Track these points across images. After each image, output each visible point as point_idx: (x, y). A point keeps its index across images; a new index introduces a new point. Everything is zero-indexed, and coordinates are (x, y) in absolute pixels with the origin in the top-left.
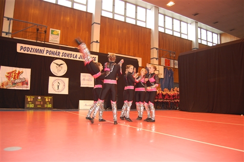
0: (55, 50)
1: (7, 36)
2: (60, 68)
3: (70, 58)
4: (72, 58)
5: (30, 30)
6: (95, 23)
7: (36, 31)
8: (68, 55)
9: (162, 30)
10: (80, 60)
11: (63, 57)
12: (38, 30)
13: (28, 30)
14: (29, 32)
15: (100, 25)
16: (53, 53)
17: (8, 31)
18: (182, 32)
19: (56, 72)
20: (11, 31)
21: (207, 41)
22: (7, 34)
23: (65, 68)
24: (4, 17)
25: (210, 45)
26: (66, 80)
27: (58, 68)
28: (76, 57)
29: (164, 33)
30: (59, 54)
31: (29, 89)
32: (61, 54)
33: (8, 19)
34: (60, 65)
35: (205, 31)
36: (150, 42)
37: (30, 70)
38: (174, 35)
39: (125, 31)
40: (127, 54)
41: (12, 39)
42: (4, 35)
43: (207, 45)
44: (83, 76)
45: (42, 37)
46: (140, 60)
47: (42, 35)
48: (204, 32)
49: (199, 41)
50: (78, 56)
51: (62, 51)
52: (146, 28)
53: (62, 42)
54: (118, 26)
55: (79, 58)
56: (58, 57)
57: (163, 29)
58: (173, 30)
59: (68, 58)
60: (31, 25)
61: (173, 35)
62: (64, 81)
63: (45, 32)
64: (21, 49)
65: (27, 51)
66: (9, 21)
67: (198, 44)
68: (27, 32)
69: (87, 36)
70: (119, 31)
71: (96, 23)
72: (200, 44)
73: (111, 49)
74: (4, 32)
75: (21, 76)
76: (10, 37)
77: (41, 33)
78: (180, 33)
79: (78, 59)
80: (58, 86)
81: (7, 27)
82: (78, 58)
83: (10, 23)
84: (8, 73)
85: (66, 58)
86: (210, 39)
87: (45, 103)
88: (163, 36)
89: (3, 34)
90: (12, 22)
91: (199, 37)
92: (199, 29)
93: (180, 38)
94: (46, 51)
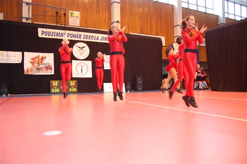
0: (76, 33)
1: (27, 22)
2: (82, 51)
3: (91, 40)
4: (94, 41)
5: (49, 14)
6: (114, 2)
7: (55, 14)
8: (89, 38)
9: (185, 5)
10: (102, 41)
11: (85, 40)
12: (57, 13)
13: (47, 14)
14: (49, 16)
15: (119, 4)
16: (74, 36)
17: (28, 17)
18: (207, 7)
19: (79, 55)
20: (31, 17)
21: (235, 15)
22: (27, 20)
23: (87, 51)
24: (22, 2)
25: (238, 19)
26: (89, 63)
27: (81, 51)
28: (98, 39)
29: (188, 9)
30: (80, 37)
31: (53, 73)
32: (82, 37)
33: (27, 4)
34: (82, 48)
35: (233, 4)
36: (173, 19)
37: (52, 54)
38: (199, 10)
39: (146, 9)
40: (149, 33)
41: (32, 24)
42: (24, 21)
43: (235, 20)
44: (106, 58)
45: (62, 20)
46: (163, 39)
47: (62, 18)
48: (231, 4)
49: (226, 16)
50: (100, 38)
51: (83, 34)
52: (168, 4)
53: (82, 25)
54: (139, 4)
56: (79, 39)
57: (187, 4)
58: (197, 5)
60: (50, 9)
61: (197, 11)
62: (87, 64)
63: (65, 15)
64: (42, 34)
65: (49, 36)
66: (28, 6)
67: (225, 19)
68: (46, 16)
69: (107, 16)
70: (140, 10)
71: (116, 2)
72: (227, 18)
73: (133, 29)
74: (24, 18)
75: (45, 61)
76: (30, 22)
77: (60, 16)
78: (205, 7)
79: (99, 41)
80: (82, 69)
81: (26, 12)
82: (99, 39)
83: (29, 8)
84: (32, 59)
85: (88, 40)
86: (238, 13)
87: (70, 87)
88: (186, 12)
89: (23, 19)
90: (31, 6)
91: (226, 11)
92: (226, 2)
93: (205, 13)
94: (67, 35)
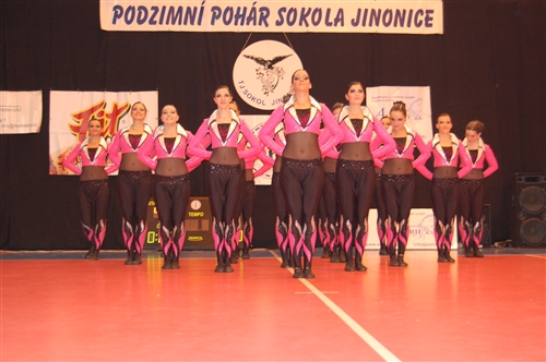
0: (246, 4)
2: (272, 76)
3: (312, 29)
4: (322, 28)
8: (303, 17)
10: (360, 29)
11: (285, 28)
16: (240, 16)
19: (260, 95)
27: (268, 77)
28: (340, 19)
30: (263, 19)
32: (273, 18)
34: (271, 64)
37: (154, 95)
44: (378, 99)
50: (350, 15)
55: (355, 24)
56: (262, 29)
59: (303, 29)
64: (115, 17)
65: (140, 22)
79: (348, 28)
82: (347, 22)
84: (79, 116)
85: (297, 28)
94: (208, 15)
